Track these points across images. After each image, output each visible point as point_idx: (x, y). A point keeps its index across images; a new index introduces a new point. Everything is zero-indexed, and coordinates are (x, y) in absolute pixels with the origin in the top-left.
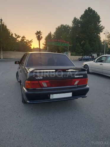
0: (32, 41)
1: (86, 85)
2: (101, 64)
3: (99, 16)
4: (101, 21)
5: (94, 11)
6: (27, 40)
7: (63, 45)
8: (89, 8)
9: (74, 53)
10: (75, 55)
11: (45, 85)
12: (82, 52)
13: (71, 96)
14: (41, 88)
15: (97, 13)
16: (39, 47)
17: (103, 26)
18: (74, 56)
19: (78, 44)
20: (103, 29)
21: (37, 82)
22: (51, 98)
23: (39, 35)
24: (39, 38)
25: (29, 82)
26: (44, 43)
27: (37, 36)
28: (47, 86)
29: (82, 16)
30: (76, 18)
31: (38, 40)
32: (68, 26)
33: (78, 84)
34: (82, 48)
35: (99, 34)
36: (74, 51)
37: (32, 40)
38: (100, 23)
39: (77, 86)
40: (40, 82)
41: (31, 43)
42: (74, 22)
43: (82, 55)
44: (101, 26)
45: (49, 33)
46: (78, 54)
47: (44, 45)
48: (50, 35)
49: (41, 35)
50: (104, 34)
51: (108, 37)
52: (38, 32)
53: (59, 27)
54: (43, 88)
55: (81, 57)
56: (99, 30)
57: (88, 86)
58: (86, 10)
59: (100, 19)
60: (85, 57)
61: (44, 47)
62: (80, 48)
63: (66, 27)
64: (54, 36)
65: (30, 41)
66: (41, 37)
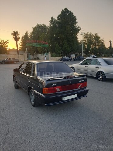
0: (8, 42)
1: (86, 87)
2: (86, 67)
3: (75, 17)
4: (77, 22)
5: (70, 12)
6: (2, 41)
7: (42, 45)
8: (65, 9)
9: (54, 54)
10: (55, 56)
11: (58, 90)
12: (61, 53)
13: (77, 97)
14: (55, 93)
15: (73, 14)
16: (16, 49)
17: (80, 27)
18: (53, 57)
19: (57, 45)
20: (79, 29)
21: (53, 88)
22: (63, 100)
23: (16, 36)
24: (16, 39)
25: (47, 89)
26: (21, 44)
27: (14, 36)
28: (59, 91)
29: (59, 16)
30: (54, 18)
31: (15, 41)
32: (45, 25)
33: (81, 87)
34: (61, 49)
35: (77, 35)
36: (54, 52)
37: (8, 40)
38: (77, 24)
39: (80, 88)
40: (55, 88)
41: (7, 44)
42: (52, 22)
43: (62, 56)
44: (78, 26)
45: (25, 33)
46: (57, 54)
47: (20, 45)
48: (26, 35)
49: (19, 36)
50: (81, 34)
51: (84, 37)
52: (14, 32)
53: (36, 27)
54: (57, 93)
55: (61, 58)
56: (77, 30)
57: (87, 88)
58: (63, 10)
59: (76, 20)
60: (65, 58)
61: (20, 48)
62: (59, 49)
63: (43, 27)
64: (31, 36)
65: (6, 42)
66: (18, 38)
